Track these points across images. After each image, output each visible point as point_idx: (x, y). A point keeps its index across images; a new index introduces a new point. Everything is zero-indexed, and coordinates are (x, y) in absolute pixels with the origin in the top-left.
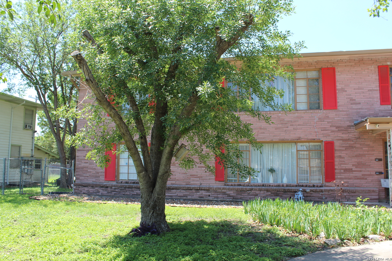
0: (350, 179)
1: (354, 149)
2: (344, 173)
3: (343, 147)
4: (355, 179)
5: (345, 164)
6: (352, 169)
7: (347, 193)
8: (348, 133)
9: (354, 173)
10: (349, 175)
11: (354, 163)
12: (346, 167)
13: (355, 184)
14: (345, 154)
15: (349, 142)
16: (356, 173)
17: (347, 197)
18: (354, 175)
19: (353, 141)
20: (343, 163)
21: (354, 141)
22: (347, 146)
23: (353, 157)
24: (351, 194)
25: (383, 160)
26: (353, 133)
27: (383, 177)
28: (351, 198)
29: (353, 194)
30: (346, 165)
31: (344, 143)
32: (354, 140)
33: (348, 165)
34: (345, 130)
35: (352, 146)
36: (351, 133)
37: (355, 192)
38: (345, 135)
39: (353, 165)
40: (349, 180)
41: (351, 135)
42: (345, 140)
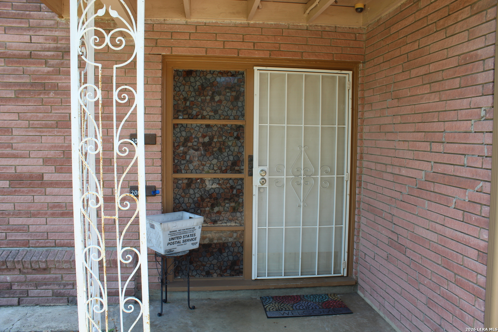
0: (34, 215)
1: (52, 94)
2: (10, 194)
3: (8, 85)
4: (53, 215)
5: (15, 156)
6: (42, 176)
7: (17, 272)
8: (30, 28)
9: (49, 190)
10: (29, 198)
11: (51, 154)
12: (19, 170)
13: (52, 236)
14: (15, 117)
15: (33, 68)
16: (56, 190)
17: (15, 287)
18: (49, 199)
19: (46, 63)
20: (8, 151)
21: (51, 62)
22: (24, 84)
23: (46, 126)
24: (29, 276)
25: (159, 140)
26: (51, 28)
27: (159, 206)
28: (34, 292)
29: (39, 276)
30: (17, 162)
31: (10, 68)
32: (53, 57)
33: (26, 161)
34: (15, 17)
35: (44, 85)
36: (39, 27)
37: (45, 270)
38: (17, 38)
39: (46, 161)
40: (31, 221)
41: (41, 40)
42: (14, 56)
